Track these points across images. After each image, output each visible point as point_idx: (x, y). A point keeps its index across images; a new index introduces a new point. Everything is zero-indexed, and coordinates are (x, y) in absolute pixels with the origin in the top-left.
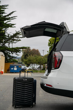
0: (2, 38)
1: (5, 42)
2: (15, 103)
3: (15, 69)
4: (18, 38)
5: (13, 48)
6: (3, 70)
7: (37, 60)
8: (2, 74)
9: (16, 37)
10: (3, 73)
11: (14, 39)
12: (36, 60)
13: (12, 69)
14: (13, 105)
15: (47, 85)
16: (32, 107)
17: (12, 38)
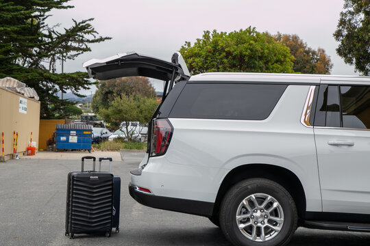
0: (31, 41)
1: (40, 56)
2: (71, 226)
3: (73, 139)
4: (82, 41)
5: (64, 76)
6: (35, 144)
7: (141, 112)
8: (33, 153)
9: (75, 40)
10: (36, 151)
11: (69, 44)
12: (138, 110)
13: (63, 138)
14: (67, 233)
15: (141, 188)
16: (110, 236)
17: (64, 43)
